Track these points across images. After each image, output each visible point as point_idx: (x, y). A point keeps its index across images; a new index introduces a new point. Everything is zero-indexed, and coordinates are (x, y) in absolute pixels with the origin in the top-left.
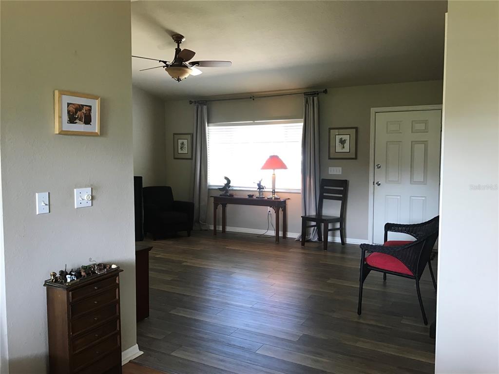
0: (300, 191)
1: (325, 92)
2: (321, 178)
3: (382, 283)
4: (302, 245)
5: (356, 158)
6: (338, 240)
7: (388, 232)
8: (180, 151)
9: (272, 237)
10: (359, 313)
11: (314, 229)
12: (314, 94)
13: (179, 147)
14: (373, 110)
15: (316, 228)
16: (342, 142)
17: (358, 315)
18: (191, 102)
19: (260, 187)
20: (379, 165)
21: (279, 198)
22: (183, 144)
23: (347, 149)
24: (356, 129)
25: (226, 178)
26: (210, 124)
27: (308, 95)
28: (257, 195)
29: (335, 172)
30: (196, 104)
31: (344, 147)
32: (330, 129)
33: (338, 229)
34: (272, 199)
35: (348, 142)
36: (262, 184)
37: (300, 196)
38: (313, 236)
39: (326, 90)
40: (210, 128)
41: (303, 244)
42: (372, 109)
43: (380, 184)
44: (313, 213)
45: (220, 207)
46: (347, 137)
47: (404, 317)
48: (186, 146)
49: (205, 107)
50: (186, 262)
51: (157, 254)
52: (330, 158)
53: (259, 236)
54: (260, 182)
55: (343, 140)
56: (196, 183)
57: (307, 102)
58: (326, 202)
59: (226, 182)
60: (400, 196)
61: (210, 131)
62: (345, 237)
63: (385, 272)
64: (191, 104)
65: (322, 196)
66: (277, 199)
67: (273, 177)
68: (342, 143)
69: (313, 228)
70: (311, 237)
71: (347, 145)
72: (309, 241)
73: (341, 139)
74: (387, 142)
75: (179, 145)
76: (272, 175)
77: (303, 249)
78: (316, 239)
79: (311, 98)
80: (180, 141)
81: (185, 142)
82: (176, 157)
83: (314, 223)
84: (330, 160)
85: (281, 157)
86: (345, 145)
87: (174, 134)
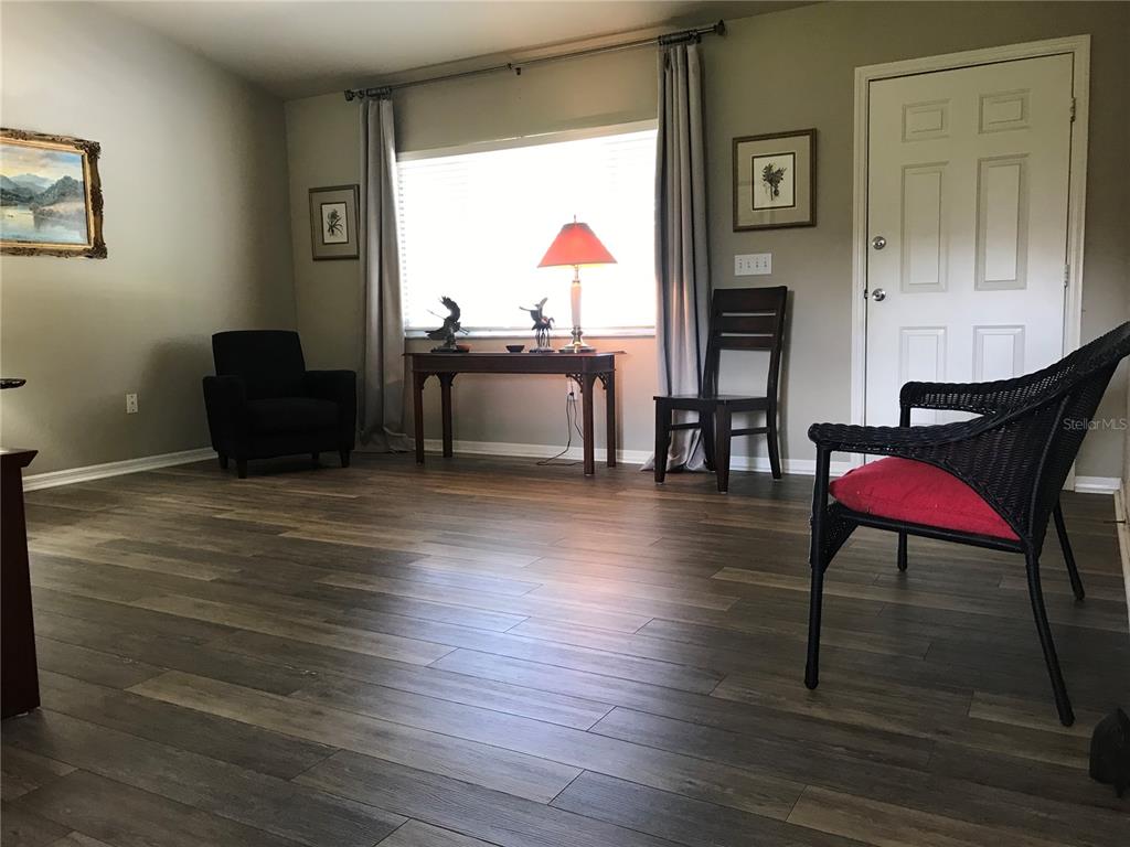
0: (654, 332)
1: (720, 29)
2: (713, 289)
3: (894, 579)
4: (657, 480)
5: (812, 224)
6: (764, 465)
7: (912, 409)
8: (328, 239)
9: (575, 463)
10: (812, 681)
11: (694, 435)
12: (685, 39)
13: (326, 227)
14: (862, 73)
15: (698, 432)
16: (773, 178)
17: (806, 689)
18: (350, 96)
19: (541, 322)
20: (881, 238)
21: (594, 351)
22: (334, 216)
23: (785, 197)
24: (813, 134)
25: (448, 303)
26: (402, 154)
27: (671, 42)
28: (534, 346)
29: (752, 267)
30: (364, 100)
31: (776, 193)
32: (737, 141)
33: (762, 430)
34: (572, 352)
35: (788, 177)
36: (546, 313)
37: (655, 347)
38: (692, 455)
39: (721, 23)
40: (402, 164)
41: (660, 477)
42: (857, 70)
43: (883, 297)
44: (689, 388)
45: (432, 384)
46: (784, 163)
47: (978, 694)
48: (343, 222)
49: (386, 105)
50: (295, 529)
51: (222, 511)
52: (737, 230)
53: (541, 462)
54: (540, 306)
55: (775, 170)
56: (371, 324)
57: (666, 62)
58: (727, 357)
59: (448, 313)
60: (944, 328)
61: (403, 172)
62: (785, 456)
63: (905, 529)
64: (351, 99)
65: (717, 341)
66: (588, 351)
67: (573, 289)
68: (771, 182)
69: (691, 432)
70: (686, 458)
71: (786, 185)
72: (679, 470)
73: (769, 168)
74: (904, 168)
75: (326, 220)
76: (570, 284)
77: (658, 489)
78: (700, 464)
79: (679, 48)
80: (327, 210)
81: (341, 209)
82: (319, 254)
83: (692, 418)
84: (737, 234)
85: (593, 227)
86: (781, 186)
87: (312, 191)
